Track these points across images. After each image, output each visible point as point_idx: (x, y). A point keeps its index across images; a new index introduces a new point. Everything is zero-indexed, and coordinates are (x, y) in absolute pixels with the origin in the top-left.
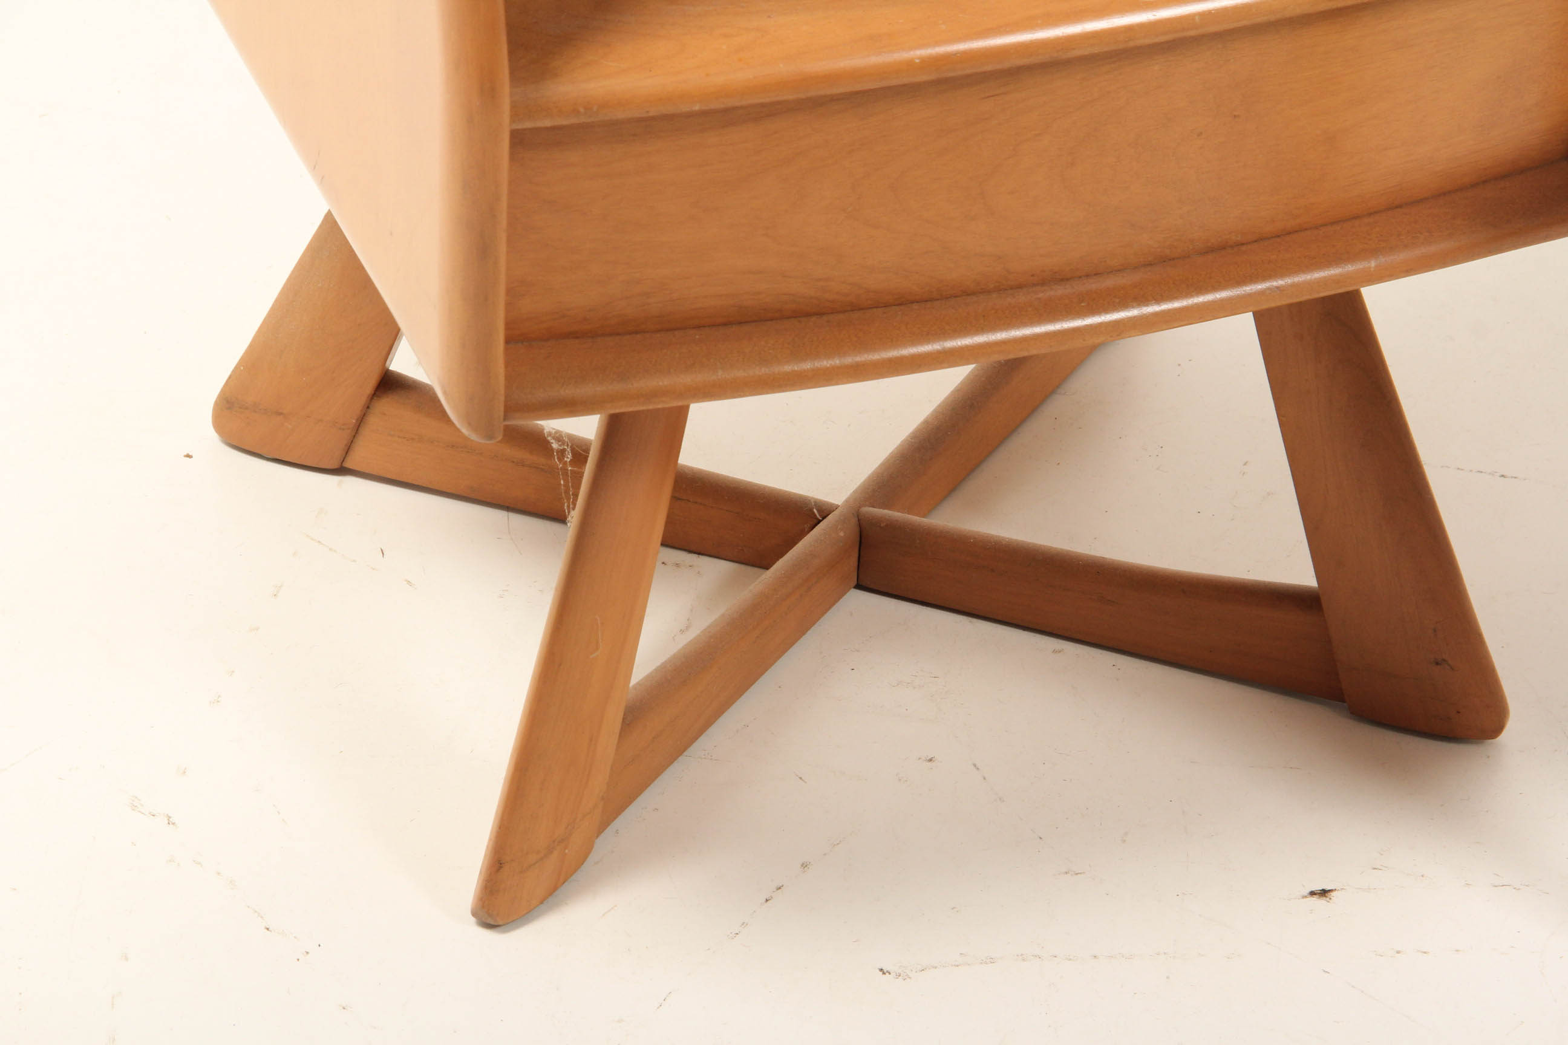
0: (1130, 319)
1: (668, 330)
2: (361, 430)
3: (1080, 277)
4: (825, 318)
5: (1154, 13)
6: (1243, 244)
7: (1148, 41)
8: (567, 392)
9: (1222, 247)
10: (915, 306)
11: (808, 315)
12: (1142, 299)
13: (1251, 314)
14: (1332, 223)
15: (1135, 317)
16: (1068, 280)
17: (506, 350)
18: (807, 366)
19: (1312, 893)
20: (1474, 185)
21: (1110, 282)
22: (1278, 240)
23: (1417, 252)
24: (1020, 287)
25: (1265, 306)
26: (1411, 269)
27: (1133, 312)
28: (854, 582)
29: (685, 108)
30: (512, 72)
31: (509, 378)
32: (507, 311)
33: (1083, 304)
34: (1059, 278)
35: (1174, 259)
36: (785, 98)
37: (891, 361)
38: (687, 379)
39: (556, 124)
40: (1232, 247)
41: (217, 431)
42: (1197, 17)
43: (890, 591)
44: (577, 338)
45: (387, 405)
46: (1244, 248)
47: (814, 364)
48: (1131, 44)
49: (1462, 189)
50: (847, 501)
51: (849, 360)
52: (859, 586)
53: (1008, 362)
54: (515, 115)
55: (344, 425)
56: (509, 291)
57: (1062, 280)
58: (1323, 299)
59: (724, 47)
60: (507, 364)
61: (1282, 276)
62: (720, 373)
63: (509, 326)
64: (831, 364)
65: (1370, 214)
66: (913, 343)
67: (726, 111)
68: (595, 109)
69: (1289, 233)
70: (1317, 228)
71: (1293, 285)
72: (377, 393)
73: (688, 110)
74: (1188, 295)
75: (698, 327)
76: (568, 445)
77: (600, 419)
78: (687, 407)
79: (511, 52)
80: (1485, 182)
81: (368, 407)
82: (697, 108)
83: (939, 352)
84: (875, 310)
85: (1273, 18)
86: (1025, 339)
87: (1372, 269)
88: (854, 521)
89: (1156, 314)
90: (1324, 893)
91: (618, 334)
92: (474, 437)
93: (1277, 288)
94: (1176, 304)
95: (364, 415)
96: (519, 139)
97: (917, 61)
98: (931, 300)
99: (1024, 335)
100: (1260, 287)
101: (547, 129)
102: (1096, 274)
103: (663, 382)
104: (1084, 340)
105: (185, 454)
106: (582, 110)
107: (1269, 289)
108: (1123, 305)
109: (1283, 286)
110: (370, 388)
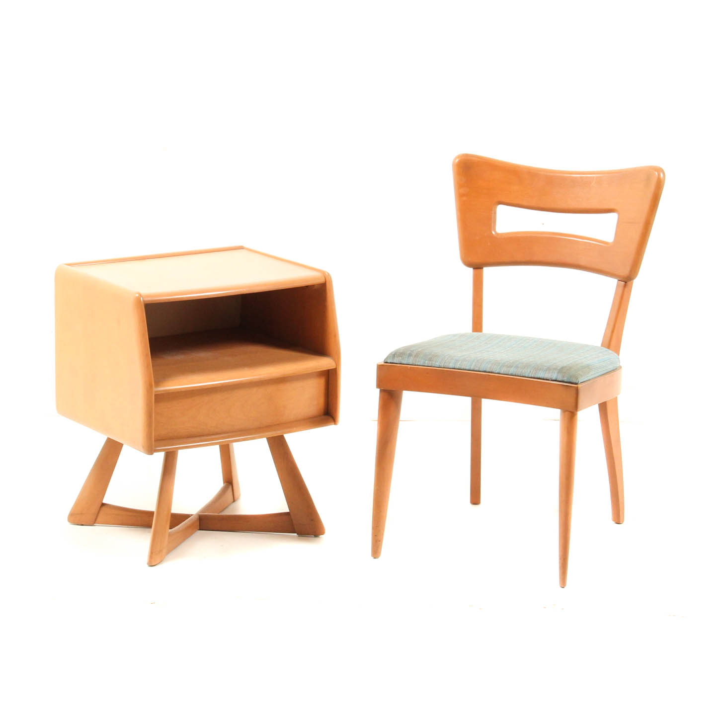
1: (178, 438)
2: (98, 515)
22: (277, 425)
24: (236, 431)
39: (162, 393)
41: (69, 522)
43: (207, 529)
44: (163, 440)
49: (306, 419)
50: (196, 514)
52: (200, 529)
55: (95, 514)
57: (243, 430)
70: (284, 423)
73: (183, 390)
75: (183, 438)
80: (310, 418)
88: (199, 516)
91: (170, 439)
95: (99, 511)
110: (100, 505)
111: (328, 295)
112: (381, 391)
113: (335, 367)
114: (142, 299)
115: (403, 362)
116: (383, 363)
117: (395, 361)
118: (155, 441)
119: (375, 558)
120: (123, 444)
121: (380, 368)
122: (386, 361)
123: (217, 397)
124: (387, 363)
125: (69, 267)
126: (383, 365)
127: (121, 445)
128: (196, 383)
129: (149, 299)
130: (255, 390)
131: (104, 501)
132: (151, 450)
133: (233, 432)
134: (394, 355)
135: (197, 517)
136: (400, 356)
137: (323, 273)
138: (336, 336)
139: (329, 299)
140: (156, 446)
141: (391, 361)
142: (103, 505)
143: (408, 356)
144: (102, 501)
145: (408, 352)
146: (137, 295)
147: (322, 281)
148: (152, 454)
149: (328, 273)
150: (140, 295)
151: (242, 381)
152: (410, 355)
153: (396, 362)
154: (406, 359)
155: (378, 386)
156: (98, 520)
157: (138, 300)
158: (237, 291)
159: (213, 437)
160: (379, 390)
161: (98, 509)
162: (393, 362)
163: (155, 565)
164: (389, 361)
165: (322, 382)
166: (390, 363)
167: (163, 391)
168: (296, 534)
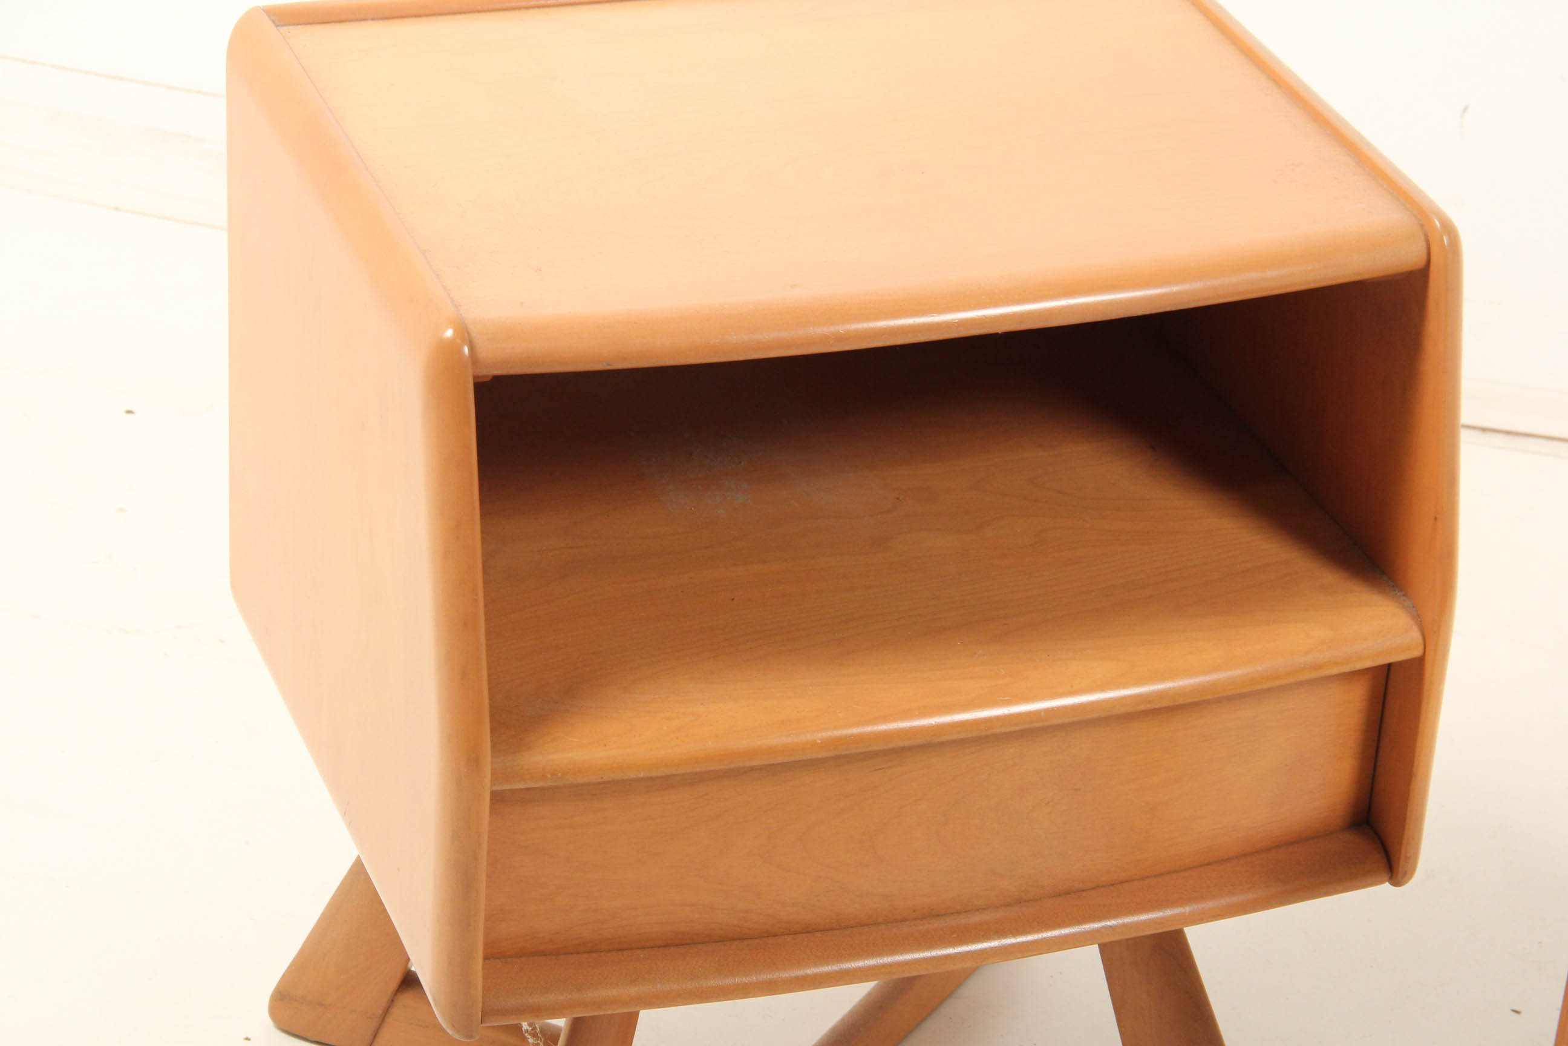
0: (991, 948)
1: (618, 950)
3: (953, 914)
4: (745, 942)
5: (1009, 709)
6: (1083, 891)
7: (1003, 730)
8: (535, 999)
10: (819, 934)
11: (733, 939)
12: (1002, 933)
13: (1096, 946)
14: (1155, 876)
15: (996, 947)
16: (942, 915)
17: (484, 965)
18: (730, 981)
20: (1269, 849)
21: (975, 918)
22: (1111, 888)
23: (1223, 902)
24: (904, 920)
25: (1107, 940)
26: (1219, 915)
27: (995, 943)
29: (633, 775)
30: (494, 745)
31: (486, 989)
32: (486, 935)
33: (954, 936)
34: (934, 914)
35: (1028, 901)
36: (713, 768)
37: (797, 978)
38: (633, 990)
39: (529, 786)
41: (272, 1020)
42: (1043, 713)
44: (545, 955)
45: (403, 1002)
46: (1084, 894)
47: (735, 980)
48: (989, 732)
49: (1258, 852)
51: (763, 977)
53: (903, 979)
54: (494, 779)
56: (488, 918)
57: (938, 916)
58: (1153, 936)
59: (665, 728)
60: (485, 977)
61: (1115, 917)
62: (659, 986)
63: (487, 945)
64: (749, 981)
65: (1186, 870)
66: (816, 965)
67: (667, 777)
68: (560, 774)
69: (1122, 882)
70: (1143, 879)
71: (1124, 925)
72: (400, 989)
73: (635, 776)
74: (1039, 930)
75: (643, 948)
76: (541, 1040)
77: (565, 1022)
78: (637, 1014)
79: (493, 730)
80: (1277, 846)
81: (392, 1001)
82: (642, 775)
83: (837, 972)
84: (786, 937)
85: (1102, 715)
86: (906, 963)
87: (1187, 914)
89: (1013, 945)
91: (578, 953)
92: (457, 1036)
93: (1111, 927)
94: (1030, 938)
95: (389, 1007)
96: (498, 799)
97: (819, 741)
98: (832, 929)
99: (905, 959)
100: (1096, 926)
101: (521, 789)
102: (965, 912)
103: (613, 993)
104: (954, 965)
105: (245, 1037)
107: (1103, 927)
108: (987, 937)
109: (1116, 926)
110: (394, 986)
113: (1416, 655)
114: (466, 351)
138: (1441, 518)
146: (450, 331)
147: (1411, 258)
150: (463, 332)
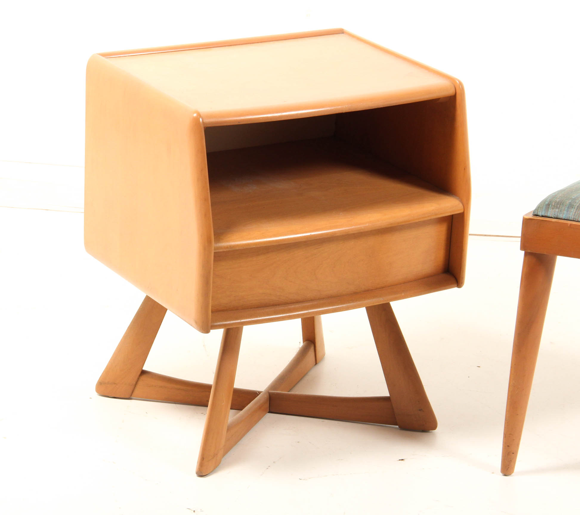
2: (136, 386)
3: (337, 296)
7: (352, 232)
9: (368, 290)
14: (392, 286)
19: (400, 460)
22: (380, 289)
23: (413, 292)
28: (268, 411)
40: (370, 290)
41: (97, 392)
43: (279, 412)
45: (144, 377)
50: (265, 390)
52: (270, 412)
55: (132, 384)
61: (383, 296)
65: (400, 284)
68: (232, 247)
69: (383, 288)
70: (389, 287)
72: (139, 378)
88: (268, 394)
90: (402, 460)
95: (137, 381)
100: (378, 299)
106: (229, 247)
110: (139, 373)
111: (459, 111)
112: (526, 254)
113: (461, 211)
114: (201, 120)
115: (561, 216)
116: (531, 216)
117: (549, 214)
118: (212, 312)
119: (505, 475)
120: (167, 309)
121: (527, 222)
122: (536, 213)
123: (299, 253)
124: (537, 215)
125: (103, 58)
126: (530, 219)
127: (165, 310)
128: (271, 237)
129: (211, 121)
130: (351, 243)
131: (144, 368)
132: (206, 328)
133: (319, 299)
134: (548, 204)
135: (266, 396)
136: (557, 208)
137: (452, 80)
138: (466, 169)
139: (459, 119)
140: (213, 321)
141: (543, 214)
142: (144, 372)
143: (568, 208)
144: (142, 369)
145: (568, 202)
146: (195, 115)
147: (451, 92)
148: (207, 331)
149: (458, 80)
150: (199, 115)
151: (335, 233)
152: (571, 206)
153: (550, 216)
154: (565, 212)
155: (523, 247)
156: (136, 392)
157: (196, 121)
158: (333, 108)
159: (293, 306)
160: (523, 252)
161: (136, 379)
162: (546, 215)
163: (206, 475)
164: (540, 214)
165: (443, 229)
166: (542, 216)
167: (227, 247)
168: (398, 426)
